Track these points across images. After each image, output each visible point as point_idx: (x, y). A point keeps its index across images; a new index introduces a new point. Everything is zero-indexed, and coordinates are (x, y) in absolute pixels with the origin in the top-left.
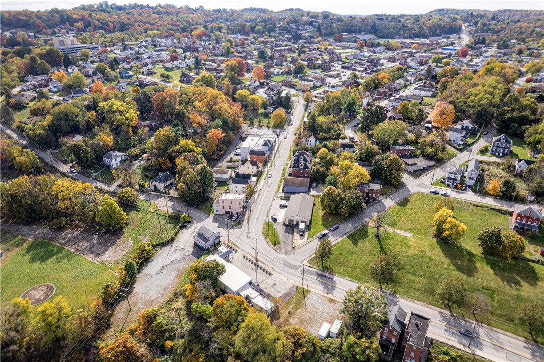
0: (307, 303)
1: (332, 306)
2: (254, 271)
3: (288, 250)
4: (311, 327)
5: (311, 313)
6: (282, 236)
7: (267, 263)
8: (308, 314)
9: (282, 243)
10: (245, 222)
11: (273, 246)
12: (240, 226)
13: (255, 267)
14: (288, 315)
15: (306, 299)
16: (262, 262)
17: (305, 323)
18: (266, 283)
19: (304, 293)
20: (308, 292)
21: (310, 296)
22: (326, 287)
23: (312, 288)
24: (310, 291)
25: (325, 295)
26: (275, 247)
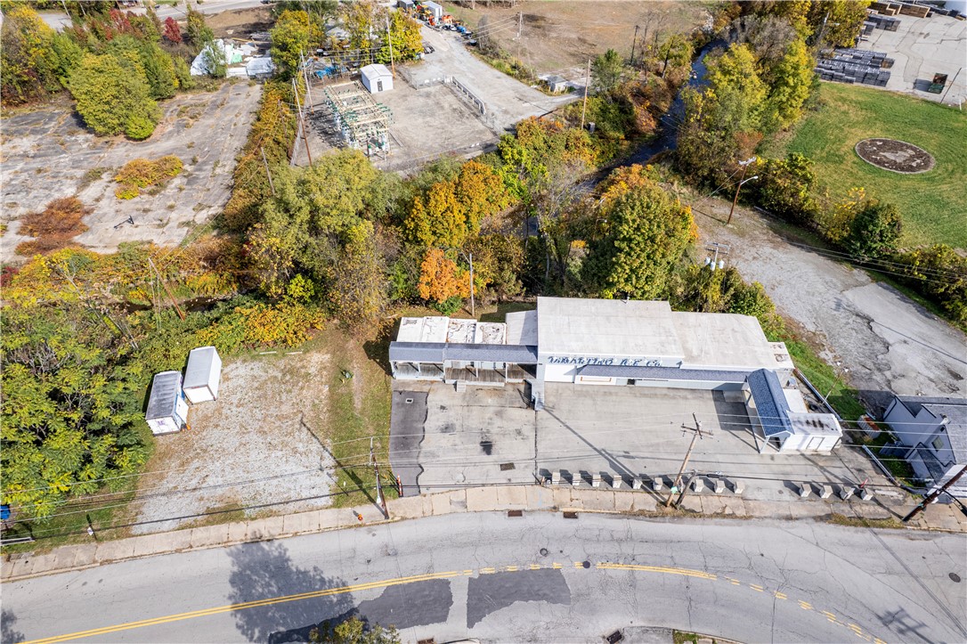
0: (315, 446)
1: (219, 491)
2: (616, 448)
4: (254, 378)
5: (280, 417)
7: (620, 525)
8: (286, 409)
13: (634, 468)
14: (348, 367)
15: (329, 461)
16: (641, 514)
17: (280, 375)
18: (519, 432)
19: (353, 477)
20: (340, 497)
21: (325, 483)
22: (279, 570)
23: (337, 529)
24: (338, 504)
25: (264, 527)
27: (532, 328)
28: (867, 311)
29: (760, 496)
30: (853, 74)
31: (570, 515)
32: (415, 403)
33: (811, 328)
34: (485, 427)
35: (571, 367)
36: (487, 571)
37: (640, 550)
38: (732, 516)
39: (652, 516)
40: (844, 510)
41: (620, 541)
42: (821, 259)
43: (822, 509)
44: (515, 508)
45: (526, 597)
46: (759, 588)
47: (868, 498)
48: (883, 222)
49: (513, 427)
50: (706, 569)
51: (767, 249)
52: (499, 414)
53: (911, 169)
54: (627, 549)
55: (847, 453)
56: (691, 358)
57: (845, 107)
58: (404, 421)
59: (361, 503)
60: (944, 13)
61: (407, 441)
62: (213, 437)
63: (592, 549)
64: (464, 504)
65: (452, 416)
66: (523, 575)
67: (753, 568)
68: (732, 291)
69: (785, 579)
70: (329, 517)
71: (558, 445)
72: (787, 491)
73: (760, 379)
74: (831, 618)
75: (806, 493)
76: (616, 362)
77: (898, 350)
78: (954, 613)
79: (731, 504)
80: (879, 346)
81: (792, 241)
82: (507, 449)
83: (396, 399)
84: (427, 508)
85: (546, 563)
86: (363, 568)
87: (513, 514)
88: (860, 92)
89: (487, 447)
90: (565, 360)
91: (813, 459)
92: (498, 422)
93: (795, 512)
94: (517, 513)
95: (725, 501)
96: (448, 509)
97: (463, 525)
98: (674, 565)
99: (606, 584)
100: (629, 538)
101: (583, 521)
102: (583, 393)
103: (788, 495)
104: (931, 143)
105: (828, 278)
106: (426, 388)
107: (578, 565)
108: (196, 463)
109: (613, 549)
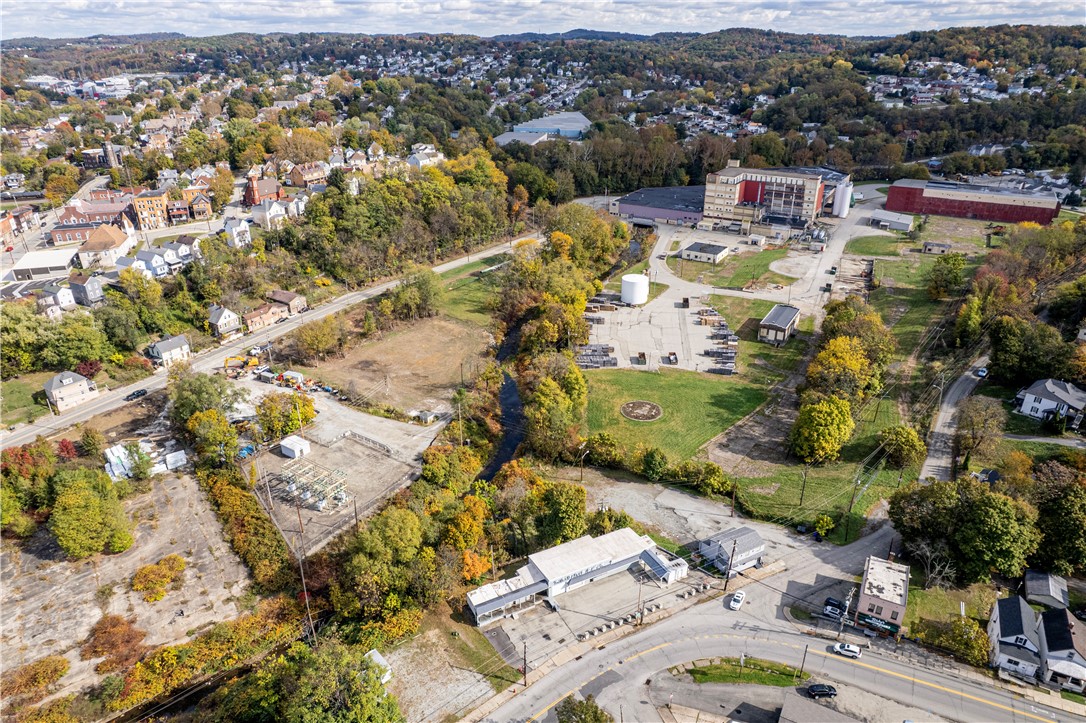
0: (467, 673)
1: (436, 714)
2: (603, 612)
3: (662, 693)
4: (405, 658)
5: (437, 669)
6: (725, 692)
7: (624, 642)
8: (436, 664)
9: (695, 687)
10: (807, 628)
11: (691, 667)
12: (790, 617)
13: (615, 617)
14: (453, 631)
15: (480, 676)
16: (629, 634)
17: (418, 650)
18: (557, 625)
19: (497, 677)
20: (499, 689)
21: (485, 686)
23: (507, 701)
24: (499, 691)
25: (473, 716)
26: (682, 670)
27: (535, 570)
28: (670, 506)
29: (671, 605)
30: (597, 363)
31: (602, 648)
32: (498, 633)
33: (650, 523)
34: (540, 629)
35: (563, 583)
36: (584, 684)
37: (637, 647)
38: (664, 618)
39: (634, 633)
40: (703, 596)
41: (627, 648)
42: (637, 485)
43: (695, 600)
44: (577, 656)
45: (607, 684)
46: (689, 639)
47: (708, 587)
48: (658, 458)
49: (552, 623)
50: (666, 642)
51: (609, 489)
52: (541, 620)
53: (653, 417)
54: (632, 649)
55: (693, 573)
56: (614, 557)
57: (603, 387)
58: (499, 644)
59: (509, 686)
60: (623, 306)
61: (508, 651)
62: (409, 694)
63: (619, 656)
64: (554, 665)
65: (521, 630)
66: (599, 678)
67: (682, 633)
68: (614, 519)
69: (695, 631)
70: (500, 698)
71: (577, 622)
72: (679, 599)
73: (645, 555)
74: (716, 637)
75: (686, 596)
76: (584, 572)
77: (691, 519)
78: (753, 614)
79: (661, 614)
80: (683, 521)
81: (618, 479)
82: (556, 634)
83: (487, 636)
84: (540, 674)
85: (604, 670)
86: (532, 709)
87: (577, 659)
88: (607, 374)
89: (547, 637)
90: (561, 581)
91: (682, 581)
92: (544, 625)
93: (686, 605)
94: (580, 657)
95: (658, 614)
96: (549, 670)
97: (559, 674)
98: (653, 646)
99: (632, 665)
100: (631, 645)
101: (609, 648)
102: (573, 594)
103: (680, 600)
104: (655, 398)
105: (644, 494)
106: (498, 625)
107: (618, 664)
108: (411, 710)
109: (627, 652)
